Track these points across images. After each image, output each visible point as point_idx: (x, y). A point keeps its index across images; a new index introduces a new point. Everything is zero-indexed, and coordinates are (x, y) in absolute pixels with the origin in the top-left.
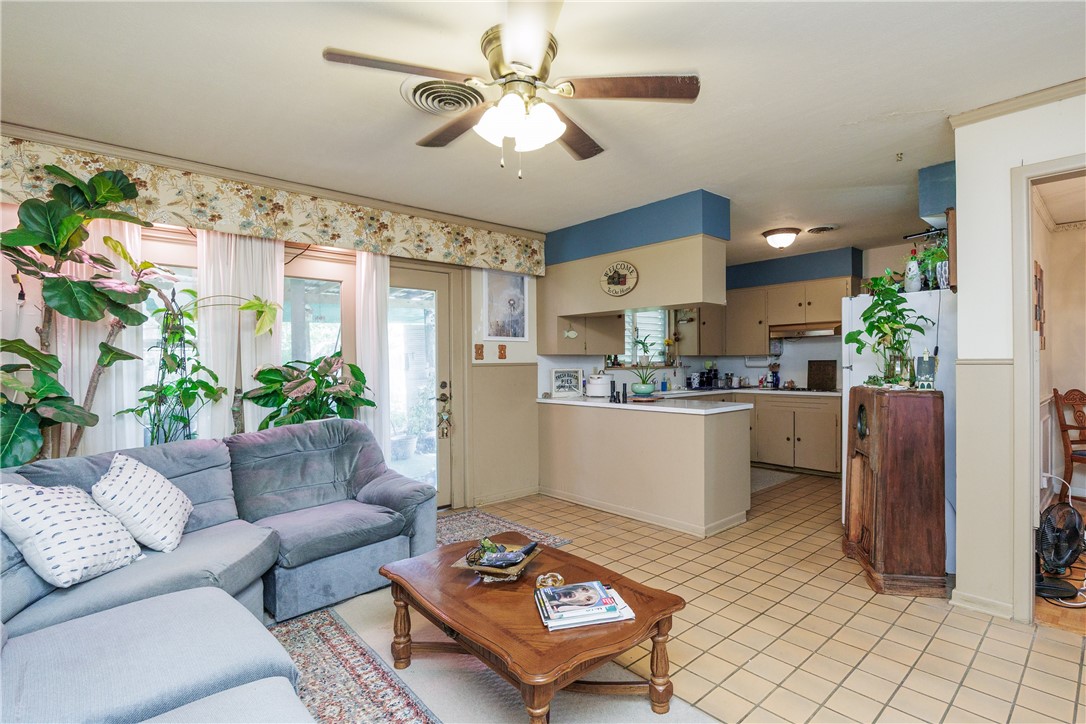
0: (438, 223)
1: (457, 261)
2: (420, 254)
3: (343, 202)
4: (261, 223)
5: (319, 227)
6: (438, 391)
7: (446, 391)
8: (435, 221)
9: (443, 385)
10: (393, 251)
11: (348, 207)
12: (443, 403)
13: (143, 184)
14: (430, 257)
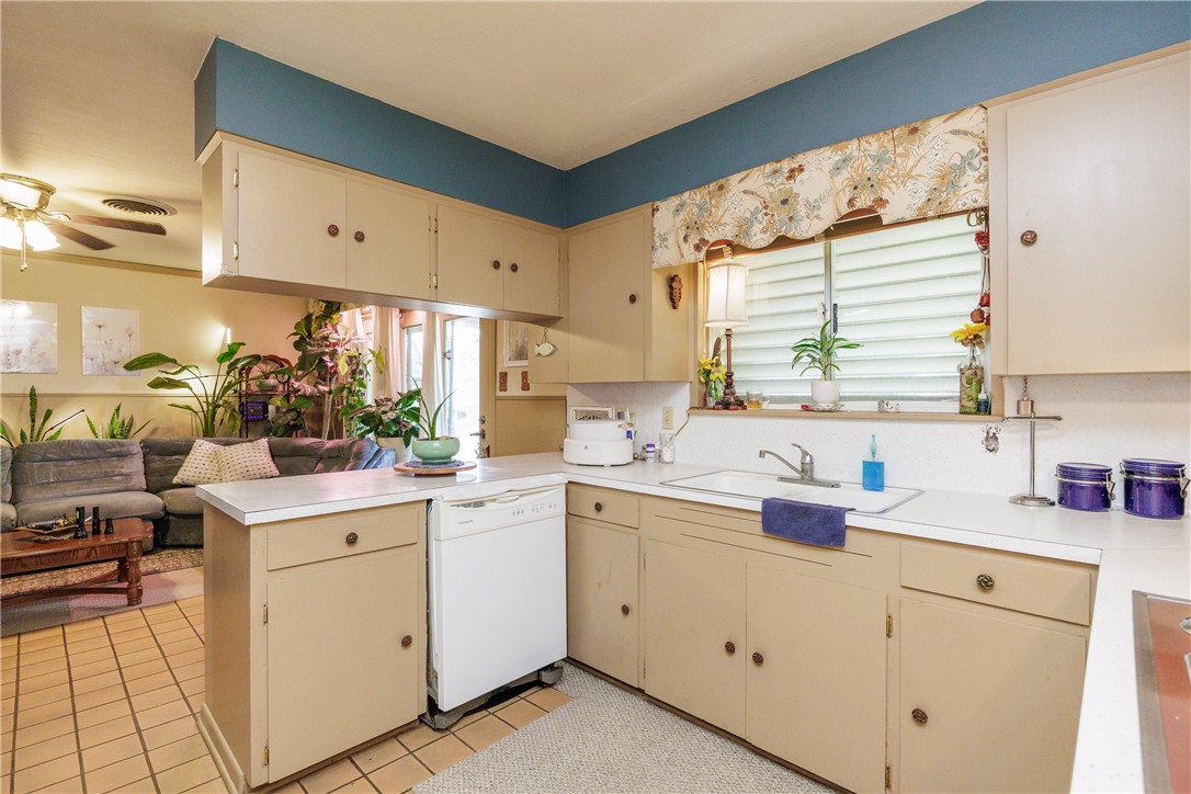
7: (484, 427)
9: (483, 420)
12: (483, 440)
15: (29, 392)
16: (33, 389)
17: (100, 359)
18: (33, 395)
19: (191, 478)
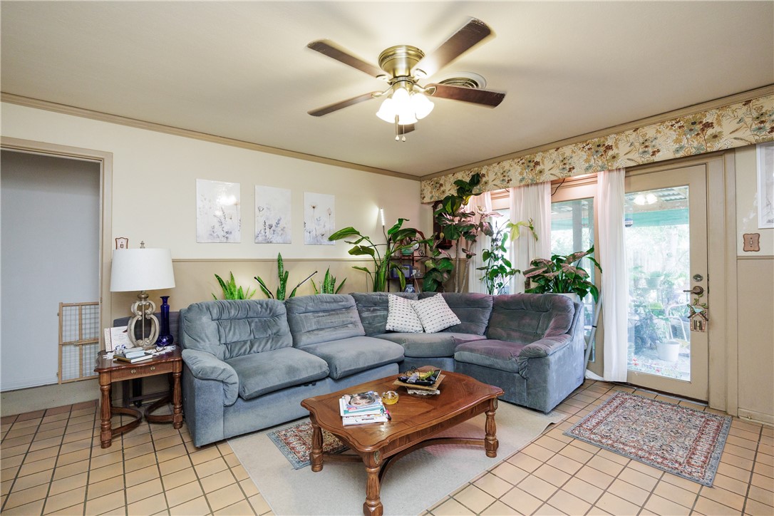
0: (667, 123)
1: (693, 151)
2: (647, 158)
3: (576, 143)
4: (528, 176)
5: (560, 167)
6: (691, 284)
7: (703, 284)
8: (663, 122)
9: (697, 277)
10: (617, 165)
11: (581, 146)
12: (696, 296)
13: (484, 175)
14: (658, 158)
15: (276, 257)
16: (280, 255)
17: (314, 233)
18: (280, 260)
19: (400, 326)
